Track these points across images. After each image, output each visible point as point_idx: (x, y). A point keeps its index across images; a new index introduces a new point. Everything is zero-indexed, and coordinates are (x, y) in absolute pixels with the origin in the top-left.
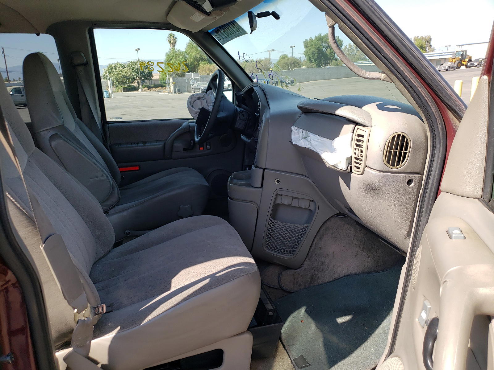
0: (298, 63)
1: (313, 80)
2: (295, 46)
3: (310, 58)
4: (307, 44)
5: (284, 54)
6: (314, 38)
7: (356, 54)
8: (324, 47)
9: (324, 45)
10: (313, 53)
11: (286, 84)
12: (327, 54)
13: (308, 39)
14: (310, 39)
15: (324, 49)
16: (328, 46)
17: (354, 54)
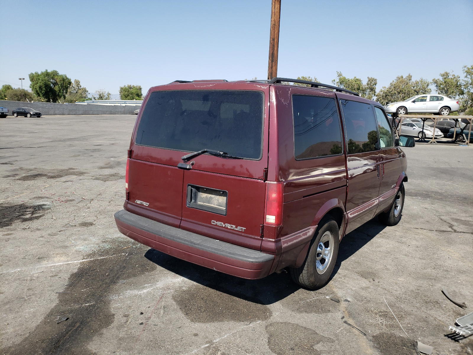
0: (29, 96)
1: (53, 114)
2: (24, 79)
3: (37, 91)
4: (33, 78)
5: (7, 84)
6: (40, 73)
7: (77, 92)
8: (52, 83)
9: (51, 80)
10: (40, 87)
11: (31, 115)
12: (55, 90)
13: (34, 73)
14: (36, 73)
15: (52, 85)
16: (56, 83)
17: (75, 92)
